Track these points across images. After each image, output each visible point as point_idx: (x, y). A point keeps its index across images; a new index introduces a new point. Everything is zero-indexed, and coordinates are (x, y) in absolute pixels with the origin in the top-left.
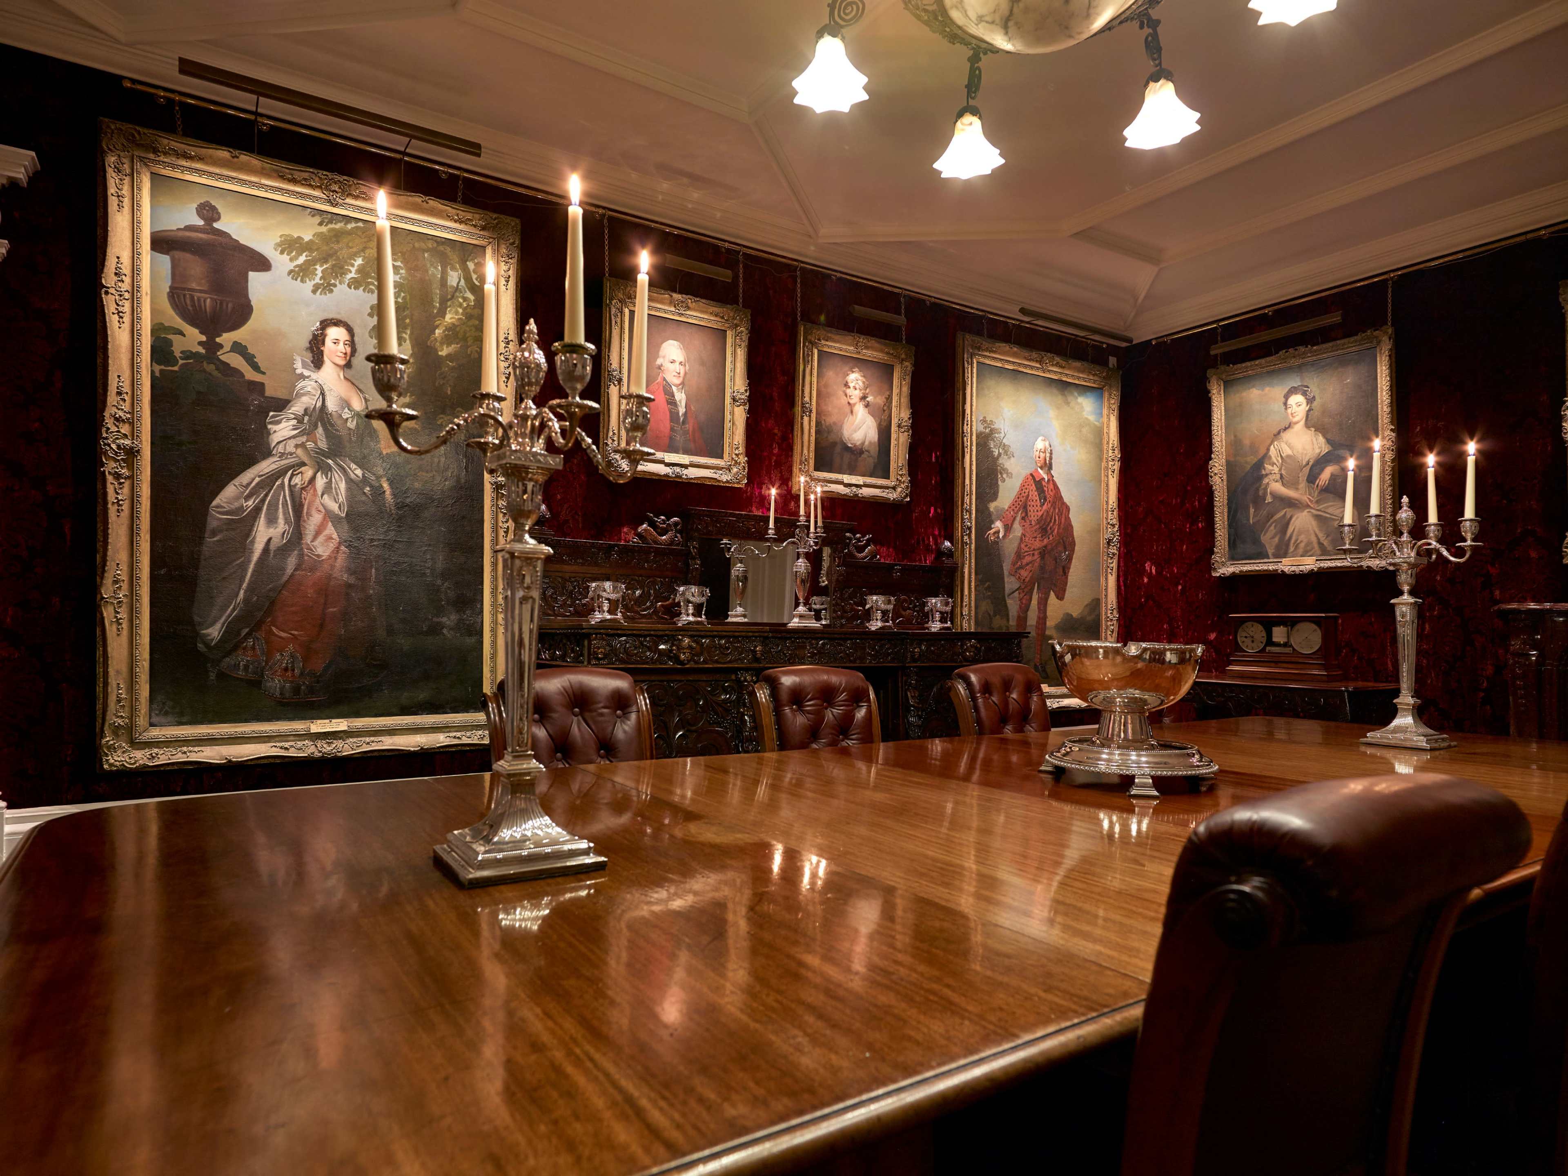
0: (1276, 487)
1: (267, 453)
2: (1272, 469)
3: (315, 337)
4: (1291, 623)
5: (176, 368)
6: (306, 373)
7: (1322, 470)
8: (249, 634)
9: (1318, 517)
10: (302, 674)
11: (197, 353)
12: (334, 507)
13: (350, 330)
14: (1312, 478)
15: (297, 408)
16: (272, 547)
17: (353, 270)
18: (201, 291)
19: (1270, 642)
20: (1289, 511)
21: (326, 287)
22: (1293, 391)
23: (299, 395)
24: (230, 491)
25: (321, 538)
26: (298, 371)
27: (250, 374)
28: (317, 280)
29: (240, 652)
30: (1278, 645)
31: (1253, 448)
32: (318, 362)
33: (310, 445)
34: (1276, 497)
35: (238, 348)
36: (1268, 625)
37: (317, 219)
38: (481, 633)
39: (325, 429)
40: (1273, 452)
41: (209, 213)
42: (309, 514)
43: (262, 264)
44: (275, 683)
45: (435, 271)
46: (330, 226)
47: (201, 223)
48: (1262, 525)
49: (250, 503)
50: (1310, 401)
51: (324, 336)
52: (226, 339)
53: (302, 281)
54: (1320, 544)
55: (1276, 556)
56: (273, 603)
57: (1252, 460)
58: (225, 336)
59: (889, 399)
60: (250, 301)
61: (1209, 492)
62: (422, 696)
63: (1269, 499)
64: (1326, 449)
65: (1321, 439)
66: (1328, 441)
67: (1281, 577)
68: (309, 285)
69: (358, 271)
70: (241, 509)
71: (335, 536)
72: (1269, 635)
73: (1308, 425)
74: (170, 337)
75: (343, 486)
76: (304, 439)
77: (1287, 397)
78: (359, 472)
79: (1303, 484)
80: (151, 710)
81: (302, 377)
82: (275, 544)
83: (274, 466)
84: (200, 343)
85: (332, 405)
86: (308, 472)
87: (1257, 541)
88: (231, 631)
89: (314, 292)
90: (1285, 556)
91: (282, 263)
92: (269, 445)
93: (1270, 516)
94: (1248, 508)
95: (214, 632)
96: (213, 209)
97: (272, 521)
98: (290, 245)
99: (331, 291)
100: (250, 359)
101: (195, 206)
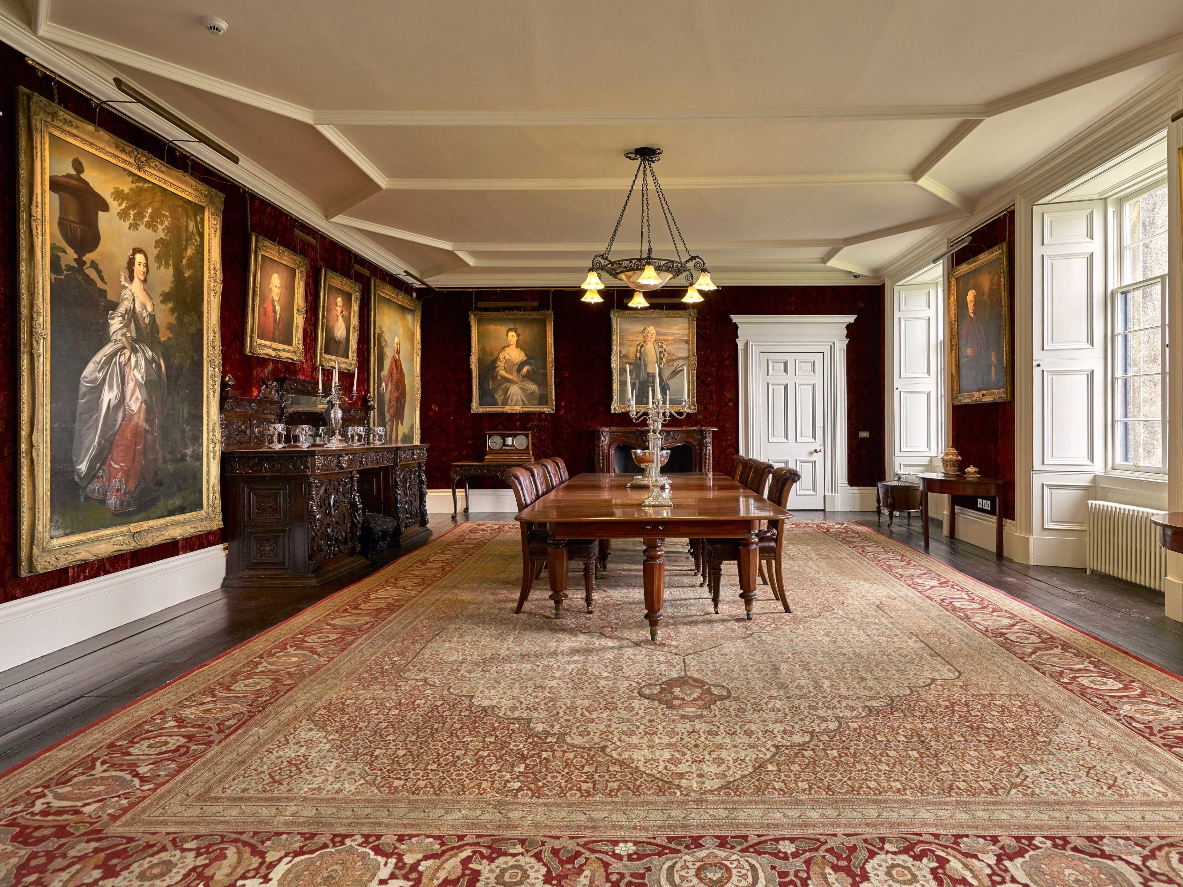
0: (503, 373)
1: (109, 340)
2: (501, 364)
3: (130, 259)
4: (514, 436)
5: (62, 277)
6: (126, 285)
7: (523, 368)
8: (100, 467)
9: (521, 388)
10: (125, 493)
11: (73, 267)
12: (139, 377)
13: (146, 256)
14: (519, 370)
15: (122, 309)
16: (111, 406)
17: (147, 215)
18: (75, 222)
19: (504, 445)
20: (508, 384)
21: (134, 226)
22: (510, 330)
23: (123, 300)
24: (91, 367)
25: (134, 399)
26: (123, 283)
27: (100, 285)
28: (131, 221)
29: (96, 480)
30: (508, 446)
31: (492, 353)
32: (131, 278)
33: (128, 334)
34: (503, 378)
35: (94, 265)
36: (504, 437)
37: (130, 179)
38: (201, 459)
39: (135, 324)
40: (501, 356)
41: (78, 166)
42: (128, 383)
43: (105, 207)
44: (112, 501)
45: (183, 220)
46: (137, 184)
47: (74, 173)
48: (496, 389)
49: (101, 374)
50: (518, 336)
51: (134, 259)
52: (88, 257)
53: (124, 221)
54: (523, 401)
55: (503, 404)
56: (112, 444)
57: (491, 358)
58: (88, 255)
59: (350, 313)
60: (98, 232)
61: (470, 371)
62: (177, 502)
63: (499, 378)
64: (525, 358)
65: (523, 353)
66: (526, 355)
67: (506, 414)
68: (127, 223)
69: (150, 217)
70: (96, 379)
71: (140, 397)
72: (504, 441)
73: (517, 346)
74: (60, 254)
75: (143, 362)
76: (125, 330)
77: (508, 332)
78: (150, 353)
79: (515, 373)
80: (51, 526)
81: (124, 287)
82: (113, 403)
83: (112, 349)
84: (75, 260)
85: (138, 309)
86: (127, 352)
87: (493, 397)
88: (91, 467)
89: (130, 228)
90: (506, 404)
91: (115, 206)
92: (109, 333)
93: (499, 386)
94: (488, 381)
95: (83, 467)
96: (81, 164)
97: (111, 387)
98: (118, 195)
99: (137, 229)
100: (99, 272)
101: (71, 160)
